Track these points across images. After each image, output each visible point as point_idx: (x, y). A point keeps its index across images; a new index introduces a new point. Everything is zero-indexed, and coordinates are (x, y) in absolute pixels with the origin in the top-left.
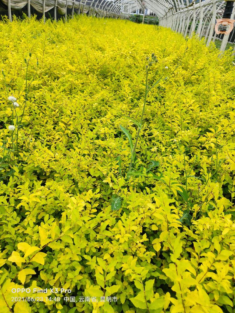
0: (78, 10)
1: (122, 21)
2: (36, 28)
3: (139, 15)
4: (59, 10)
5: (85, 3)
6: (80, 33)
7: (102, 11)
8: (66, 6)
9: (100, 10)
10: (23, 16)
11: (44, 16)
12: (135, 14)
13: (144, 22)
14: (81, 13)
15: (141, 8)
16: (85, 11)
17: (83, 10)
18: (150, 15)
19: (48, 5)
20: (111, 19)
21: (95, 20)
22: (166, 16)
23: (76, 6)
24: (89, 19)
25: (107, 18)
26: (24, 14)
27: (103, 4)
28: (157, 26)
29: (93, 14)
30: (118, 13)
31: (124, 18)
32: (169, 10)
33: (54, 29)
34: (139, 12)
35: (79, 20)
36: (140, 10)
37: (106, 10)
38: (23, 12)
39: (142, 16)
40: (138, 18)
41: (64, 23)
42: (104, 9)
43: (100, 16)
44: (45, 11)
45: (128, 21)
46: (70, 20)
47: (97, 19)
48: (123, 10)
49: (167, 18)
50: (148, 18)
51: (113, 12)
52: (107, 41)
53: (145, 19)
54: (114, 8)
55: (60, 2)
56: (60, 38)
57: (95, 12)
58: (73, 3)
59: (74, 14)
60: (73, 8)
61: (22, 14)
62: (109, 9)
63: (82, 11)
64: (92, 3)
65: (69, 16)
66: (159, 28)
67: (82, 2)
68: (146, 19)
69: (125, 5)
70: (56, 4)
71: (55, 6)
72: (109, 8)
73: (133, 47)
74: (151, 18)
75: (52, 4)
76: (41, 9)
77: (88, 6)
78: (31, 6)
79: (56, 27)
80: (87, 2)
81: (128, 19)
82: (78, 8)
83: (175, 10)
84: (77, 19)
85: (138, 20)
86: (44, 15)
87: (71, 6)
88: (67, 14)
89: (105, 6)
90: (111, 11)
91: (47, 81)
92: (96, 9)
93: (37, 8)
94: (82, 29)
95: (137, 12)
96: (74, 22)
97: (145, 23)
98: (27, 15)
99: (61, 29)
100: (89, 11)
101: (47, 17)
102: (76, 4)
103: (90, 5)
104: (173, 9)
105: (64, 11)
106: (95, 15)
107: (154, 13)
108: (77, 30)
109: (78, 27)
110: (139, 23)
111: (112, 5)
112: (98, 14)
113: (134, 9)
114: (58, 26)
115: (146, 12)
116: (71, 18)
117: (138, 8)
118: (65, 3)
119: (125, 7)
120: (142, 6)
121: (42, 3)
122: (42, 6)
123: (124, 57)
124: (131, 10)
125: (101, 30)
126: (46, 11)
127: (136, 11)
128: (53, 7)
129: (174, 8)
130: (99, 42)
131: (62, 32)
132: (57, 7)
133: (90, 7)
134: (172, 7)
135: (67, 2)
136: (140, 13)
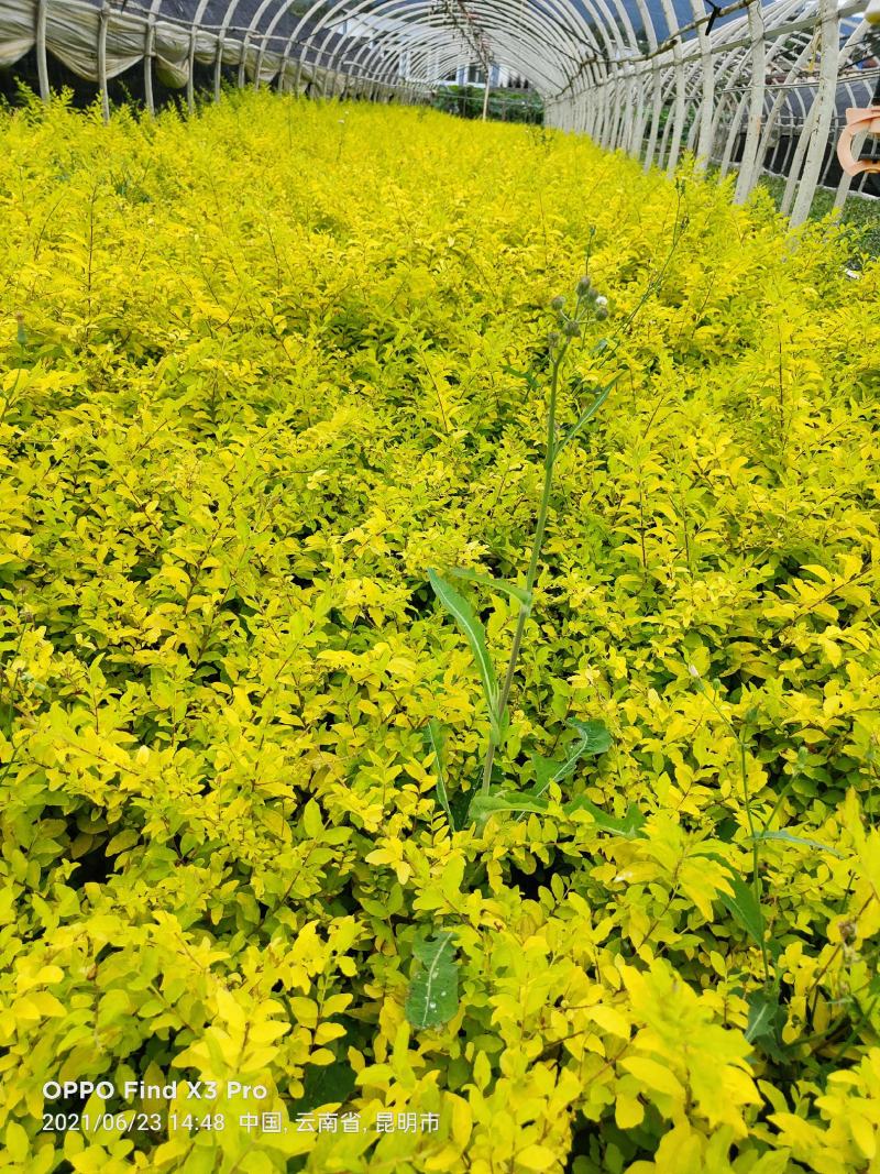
0: (236, 68)
1: (406, 109)
2: (73, 142)
3: (470, 88)
4: (161, 70)
5: (264, 43)
6: (247, 158)
7: (331, 74)
8: (188, 57)
9: (322, 71)
10: (19, 94)
11: (103, 96)
12: (452, 83)
13: (489, 113)
14: (247, 80)
15: (475, 60)
16: (262, 72)
17: (255, 71)
18: (510, 85)
19: (116, 52)
20: (363, 105)
21: (305, 110)
22: (568, 92)
23: (228, 56)
24: (280, 105)
25: (351, 102)
26: (22, 86)
27: (331, 46)
28: (538, 128)
29: (294, 85)
30: (389, 81)
31: (414, 99)
32: (582, 66)
33: (146, 146)
34: (466, 77)
35: (244, 109)
36: (473, 70)
37: (345, 69)
38: (16, 78)
39: (481, 90)
40: (466, 98)
41: (184, 120)
42: (334, 65)
43: (321, 93)
44: (106, 76)
45: (429, 108)
46: (207, 110)
47: (312, 105)
48: (408, 69)
49: (572, 97)
50: (504, 99)
51: (371, 76)
52: (352, 194)
53: (490, 104)
54: (373, 64)
55: (165, 40)
56: (168, 180)
57: (303, 77)
58: (218, 45)
59: (221, 86)
60: (216, 61)
61: (16, 88)
62: (357, 68)
63: (251, 75)
64: (290, 45)
65: (200, 92)
66: (548, 137)
67: (253, 41)
68: (495, 100)
69: (416, 51)
70: (151, 46)
71: (146, 56)
72: (354, 63)
73: (459, 215)
74: (515, 97)
75: (133, 48)
76: (91, 65)
77: (272, 57)
78: (49, 55)
79: (153, 135)
80: (270, 40)
81: (426, 102)
82: (235, 63)
83: (603, 67)
84: (235, 107)
85: (465, 106)
86: (104, 91)
87: (210, 54)
88: (196, 87)
89: (339, 55)
90: (364, 74)
91: (110, 370)
92: (307, 66)
93: (75, 62)
94: (255, 142)
95: (462, 75)
96: (221, 115)
97: (494, 116)
98: (37, 91)
99: (172, 144)
100: (279, 74)
101: (117, 97)
102: (229, 47)
103: (283, 51)
104: (594, 64)
105: (183, 73)
106: (302, 89)
107: (523, 79)
108: (234, 147)
109: (238, 135)
110: (471, 118)
111: (367, 51)
112: (313, 86)
113: (449, 66)
114: (160, 133)
115: (495, 74)
116: (209, 100)
117: (463, 59)
118: (187, 45)
119: (417, 58)
120: (479, 55)
121: (93, 43)
122: (95, 57)
123: (425, 259)
124: (438, 70)
125: (327, 146)
126: (114, 73)
127: (458, 74)
128: (136, 60)
129: (600, 59)
130: (321, 196)
131: (176, 156)
132: (154, 59)
133: (282, 59)
134: (591, 55)
135: (191, 40)
136: (471, 78)
